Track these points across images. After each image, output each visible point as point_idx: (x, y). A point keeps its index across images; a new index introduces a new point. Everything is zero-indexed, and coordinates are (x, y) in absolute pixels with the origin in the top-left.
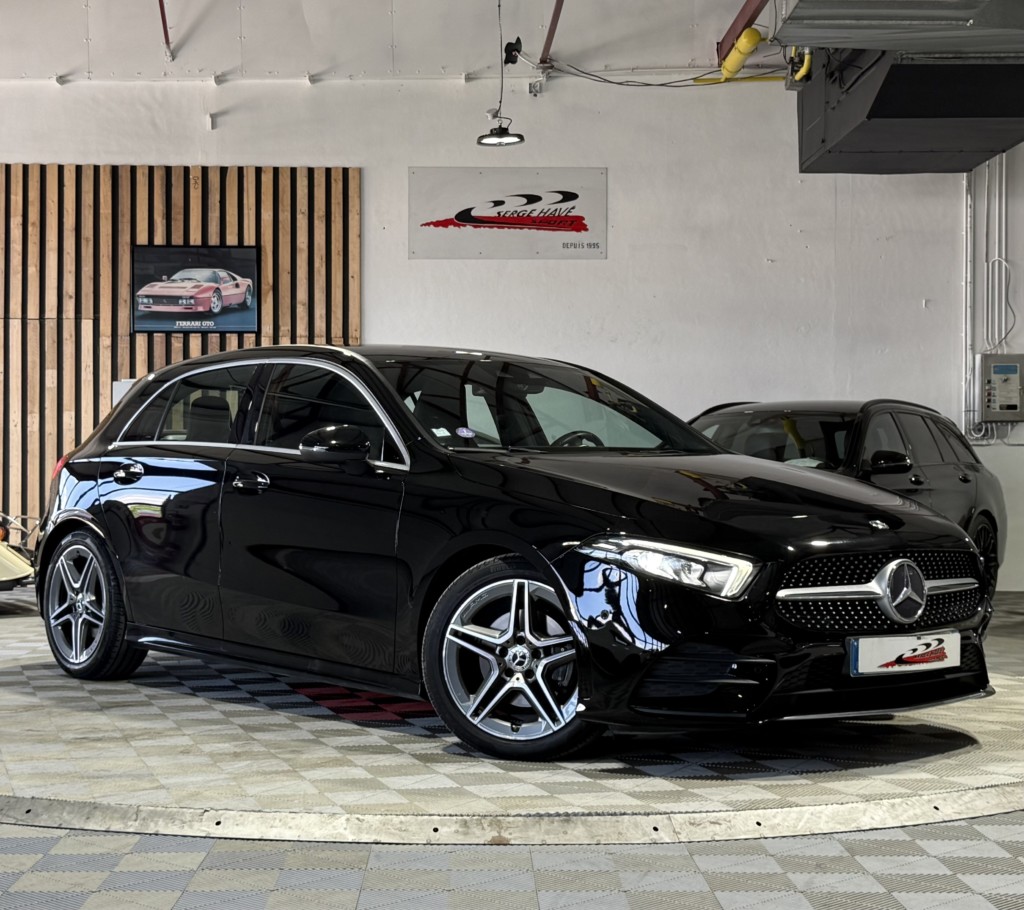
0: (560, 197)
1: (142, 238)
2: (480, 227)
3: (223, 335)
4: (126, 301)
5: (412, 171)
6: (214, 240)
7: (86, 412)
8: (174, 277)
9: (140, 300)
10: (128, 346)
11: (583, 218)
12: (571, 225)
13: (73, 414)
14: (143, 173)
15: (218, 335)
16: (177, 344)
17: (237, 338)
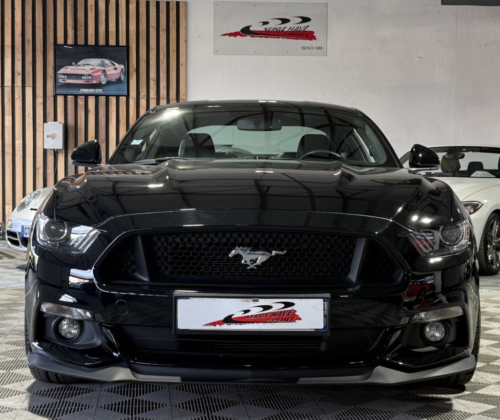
0: (301, 20)
1: (60, 41)
2: (255, 37)
3: (107, 97)
4: (51, 77)
5: (216, 4)
6: (102, 42)
7: (29, 140)
8: (79, 63)
9: (59, 77)
10: (53, 103)
11: (313, 32)
12: (306, 36)
13: (21, 141)
14: (61, 3)
15: (105, 97)
16: (81, 102)
17: (115, 99)
